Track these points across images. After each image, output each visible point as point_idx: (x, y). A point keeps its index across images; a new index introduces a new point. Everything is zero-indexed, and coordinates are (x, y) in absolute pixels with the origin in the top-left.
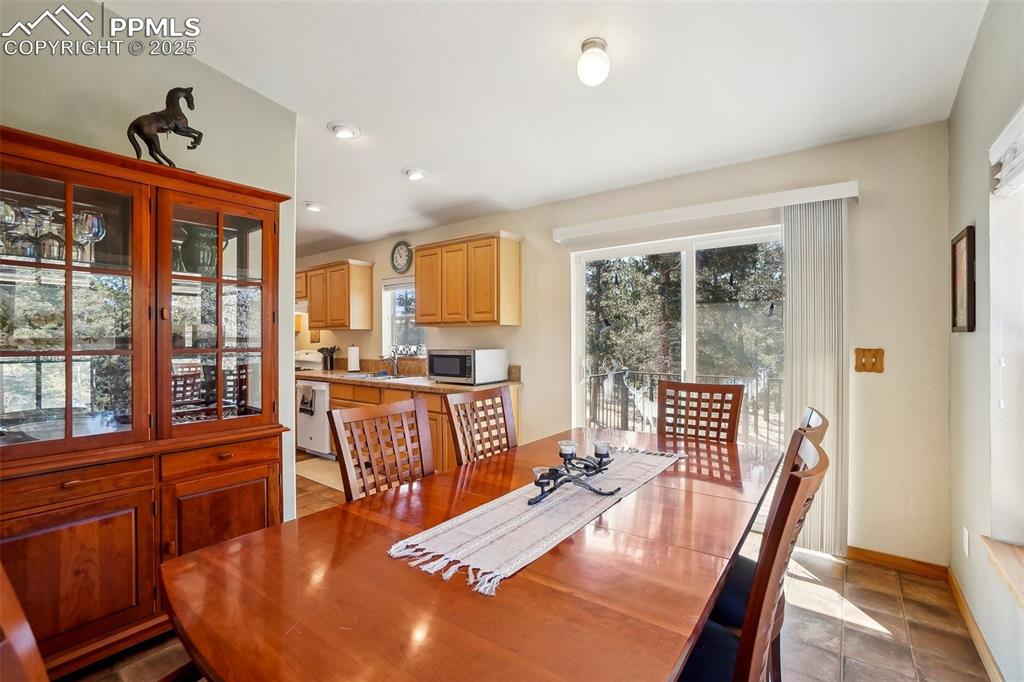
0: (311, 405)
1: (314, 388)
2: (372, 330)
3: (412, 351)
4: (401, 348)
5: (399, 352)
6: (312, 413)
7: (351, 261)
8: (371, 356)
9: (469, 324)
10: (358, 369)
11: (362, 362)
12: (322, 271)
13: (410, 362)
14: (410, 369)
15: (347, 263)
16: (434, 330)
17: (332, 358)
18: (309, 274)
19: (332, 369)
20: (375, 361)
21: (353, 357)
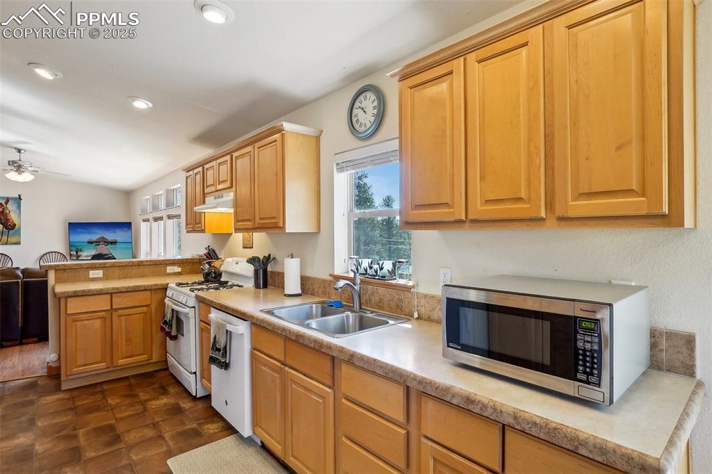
0: (225, 354)
1: (229, 327)
2: (318, 232)
3: (385, 271)
4: (365, 263)
5: (362, 271)
6: (226, 366)
7: (287, 126)
8: (319, 272)
9: (552, 222)
10: (299, 291)
11: (304, 280)
12: (249, 149)
13: (381, 290)
14: (381, 300)
15: (280, 130)
16: (432, 234)
17: (265, 272)
18: (235, 155)
19: (265, 286)
20: (324, 281)
21: (292, 271)
